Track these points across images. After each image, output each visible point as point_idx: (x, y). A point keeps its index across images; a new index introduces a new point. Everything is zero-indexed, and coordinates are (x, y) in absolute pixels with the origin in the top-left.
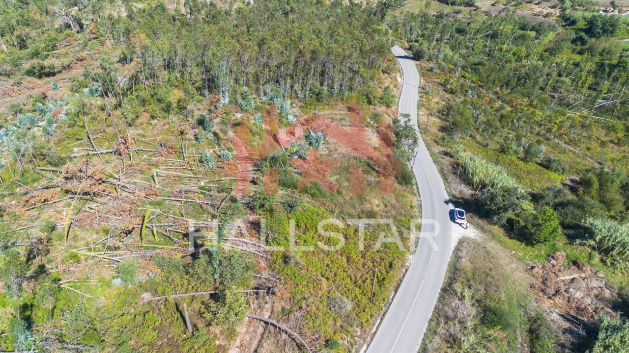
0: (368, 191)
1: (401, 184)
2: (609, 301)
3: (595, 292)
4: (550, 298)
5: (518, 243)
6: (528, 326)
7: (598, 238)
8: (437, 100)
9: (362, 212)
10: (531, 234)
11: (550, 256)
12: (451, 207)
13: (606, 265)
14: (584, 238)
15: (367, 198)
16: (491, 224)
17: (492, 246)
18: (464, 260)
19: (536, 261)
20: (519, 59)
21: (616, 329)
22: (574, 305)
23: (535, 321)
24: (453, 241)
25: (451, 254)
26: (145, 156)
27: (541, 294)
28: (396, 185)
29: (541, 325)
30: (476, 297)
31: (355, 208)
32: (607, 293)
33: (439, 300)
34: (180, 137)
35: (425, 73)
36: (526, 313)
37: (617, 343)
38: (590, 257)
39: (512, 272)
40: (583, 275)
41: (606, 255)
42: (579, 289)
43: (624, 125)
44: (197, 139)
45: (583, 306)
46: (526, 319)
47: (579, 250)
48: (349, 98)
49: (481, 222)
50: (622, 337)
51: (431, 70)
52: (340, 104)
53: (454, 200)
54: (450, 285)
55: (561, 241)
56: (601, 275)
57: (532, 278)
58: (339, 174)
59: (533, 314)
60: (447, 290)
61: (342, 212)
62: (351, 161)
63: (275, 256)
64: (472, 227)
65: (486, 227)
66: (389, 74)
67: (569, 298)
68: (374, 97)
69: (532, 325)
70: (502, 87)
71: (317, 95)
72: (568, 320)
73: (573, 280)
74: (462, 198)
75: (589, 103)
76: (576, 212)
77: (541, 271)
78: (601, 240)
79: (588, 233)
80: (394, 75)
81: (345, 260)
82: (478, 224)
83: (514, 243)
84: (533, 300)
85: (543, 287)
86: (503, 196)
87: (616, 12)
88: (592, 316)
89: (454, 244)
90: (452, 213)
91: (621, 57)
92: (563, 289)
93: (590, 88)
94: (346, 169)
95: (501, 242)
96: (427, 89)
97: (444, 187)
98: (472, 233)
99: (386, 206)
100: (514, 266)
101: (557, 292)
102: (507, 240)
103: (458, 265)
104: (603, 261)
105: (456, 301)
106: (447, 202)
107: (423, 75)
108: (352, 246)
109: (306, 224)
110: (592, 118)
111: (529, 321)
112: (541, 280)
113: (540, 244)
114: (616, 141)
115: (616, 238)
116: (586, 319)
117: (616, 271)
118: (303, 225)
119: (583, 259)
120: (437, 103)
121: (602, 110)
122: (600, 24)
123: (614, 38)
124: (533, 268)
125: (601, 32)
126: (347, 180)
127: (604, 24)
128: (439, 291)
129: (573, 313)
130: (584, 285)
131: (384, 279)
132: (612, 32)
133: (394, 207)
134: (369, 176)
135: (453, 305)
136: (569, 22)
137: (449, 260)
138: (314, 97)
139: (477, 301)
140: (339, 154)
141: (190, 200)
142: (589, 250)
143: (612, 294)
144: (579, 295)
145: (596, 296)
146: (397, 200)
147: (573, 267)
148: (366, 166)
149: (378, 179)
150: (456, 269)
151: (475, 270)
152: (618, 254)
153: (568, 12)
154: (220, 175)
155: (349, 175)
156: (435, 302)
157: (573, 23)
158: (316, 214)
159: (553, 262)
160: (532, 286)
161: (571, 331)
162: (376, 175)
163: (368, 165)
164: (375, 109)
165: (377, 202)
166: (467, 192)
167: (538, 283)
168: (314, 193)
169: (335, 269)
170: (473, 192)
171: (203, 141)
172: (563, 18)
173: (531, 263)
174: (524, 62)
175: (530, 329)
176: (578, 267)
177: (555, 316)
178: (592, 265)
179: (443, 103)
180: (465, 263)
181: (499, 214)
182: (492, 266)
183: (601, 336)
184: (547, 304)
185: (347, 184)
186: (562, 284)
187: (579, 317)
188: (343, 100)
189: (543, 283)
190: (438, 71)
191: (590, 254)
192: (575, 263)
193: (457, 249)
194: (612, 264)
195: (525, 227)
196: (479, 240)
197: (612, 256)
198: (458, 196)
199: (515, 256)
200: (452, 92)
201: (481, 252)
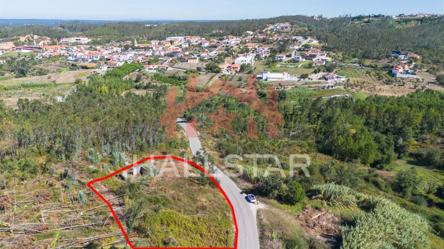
0: (196, 195)
1: (213, 187)
2: (339, 223)
3: (331, 220)
4: (312, 229)
5: (287, 205)
6: (308, 246)
7: (322, 193)
8: (212, 142)
9: (197, 208)
10: (292, 198)
11: (304, 208)
12: (245, 195)
13: (331, 206)
14: (315, 195)
15: (198, 199)
16: (269, 199)
17: (274, 210)
18: (264, 220)
19: (298, 212)
20: (245, 116)
21: (348, 232)
22: (325, 229)
23: (311, 241)
24: (253, 212)
25: (256, 219)
26: (26, 206)
27: (308, 228)
28: (211, 189)
29: (314, 243)
30: (279, 237)
31: (192, 207)
32: (337, 219)
33: (260, 244)
34: (51, 188)
35: (199, 128)
36: (305, 239)
37: (351, 237)
38: (322, 204)
39: (290, 220)
40: (323, 213)
41: (329, 201)
42: (324, 221)
43: (307, 143)
44: (65, 187)
45: (329, 228)
46: (306, 243)
47: (316, 202)
48: (161, 146)
49: (263, 199)
50: (352, 234)
51: (201, 126)
52: (156, 151)
53: (245, 191)
54: (263, 234)
55: (306, 200)
56: (330, 211)
57: (300, 221)
58: (174, 189)
59: (308, 238)
60: (262, 237)
61: (185, 210)
62: (179, 181)
63: (157, 243)
64: (260, 203)
65: (267, 201)
66: (178, 131)
67: (321, 226)
68: (177, 144)
69: (310, 244)
70: (242, 131)
71: (141, 147)
72: (324, 237)
73: (319, 217)
74: (249, 189)
75: (287, 134)
76: (307, 184)
77: (303, 217)
78: (324, 193)
79: (317, 192)
80: (181, 131)
81: (199, 235)
82: (263, 201)
83: (284, 206)
84: (305, 232)
85: (307, 224)
86: (272, 180)
87: (283, 88)
88: (335, 232)
89: (255, 214)
90: (247, 198)
91: (294, 109)
92: (317, 222)
93: (284, 127)
94: (178, 186)
95: (278, 207)
96: (203, 137)
97: (236, 186)
98: (261, 206)
99: (210, 201)
100: (289, 217)
101: (315, 225)
102: (280, 205)
103: (262, 223)
104: (328, 205)
105: (270, 242)
106: (241, 193)
107: (197, 130)
108: (201, 226)
109: (167, 221)
110: (291, 142)
111: (308, 242)
112: (305, 221)
113: (297, 203)
114: (306, 151)
115: (331, 190)
116: (332, 234)
117: (336, 208)
118: (166, 222)
119: (319, 206)
120: (212, 144)
121: (294, 137)
122: (278, 95)
123: (286, 101)
124: (298, 216)
125: (279, 98)
126: (181, 192)
127: (280, 95)
128: (258, 239)
129: (325, 233)
130: (325, 218)
131: (227, 240)
132: (285, 98)
133: (215, 201)
134: (194, 187)
135: (269, 244)
136: (262, 95)
137: (256, 222)
138: (139, 149)
139: (280, 238)
140: (169, 178)
141: (77, 226)
142: (320, 201)
143: (338, 219)
144: (324, 223)
145: (333, 222)
146: (215, 197)
147: (317, 211)
148: (190, 182)
149: (199, 188)
150: (262, 225)
151: (271, 223)
152: (334, 198)
153: (260, 90)
154: (93, 206)
155: (181, 189)
156: (259, 245)
157: (264, 96)
158: (172, 213)
159: (306, 210)
160: (302, 225)
161: (329, 242)
162: (197, 185)
163: (191, 181)
164: (179, 151)
165: (205, 200)
166: (250, 186)
167: (304, 223)
168: (165, 203)
169: (196, 242)
170: (253, 185)
171: (71, 187)
172: (258, 94)
173: (297, 214)
174: (248, 117)
175: (310, 247)
176: (319, 210)
177: (318, 237)
178: (325, 207)
179: (215, 143)
180: (265, 221)
181: (272, 192)
182: (279, 220)
183: (344, 237)
184: (312, 232)
185: (182, 194)
186: (315, 221)
187: (329, 234)
188: (157, 148)
189: (306, 222)
190: (205, 127)
191: (321, 202)
192: (317, 208)
193: (258, 216)
194: (333, 205)
195: (288, 195)
196: (267, 209)
197: (331, 200)
198: (246, 188)
199: (287, 212)
200: (217, 137)
201: (271, 214)
